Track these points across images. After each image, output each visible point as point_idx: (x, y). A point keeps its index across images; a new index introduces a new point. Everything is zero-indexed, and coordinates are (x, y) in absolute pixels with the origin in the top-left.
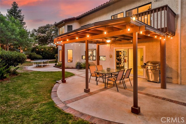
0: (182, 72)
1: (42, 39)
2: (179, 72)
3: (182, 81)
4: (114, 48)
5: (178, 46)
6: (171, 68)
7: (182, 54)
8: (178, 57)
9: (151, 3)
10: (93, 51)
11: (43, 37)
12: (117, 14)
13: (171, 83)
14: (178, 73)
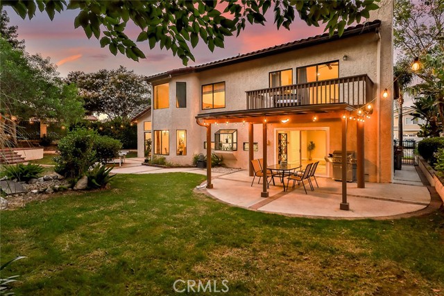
0: (382, 164)
1: (92, 103)
2: (378, 166)
3: (382, 178)
4: (275, 129)
5: (376, 129)
6: (368, 161)
7: (381, 140)
8: (376, 144)
9: (338, 61)
10: (232, 134)
11: (96, 98)
12: (280, 71)
13: (368, 182)
14: (376, 166)
